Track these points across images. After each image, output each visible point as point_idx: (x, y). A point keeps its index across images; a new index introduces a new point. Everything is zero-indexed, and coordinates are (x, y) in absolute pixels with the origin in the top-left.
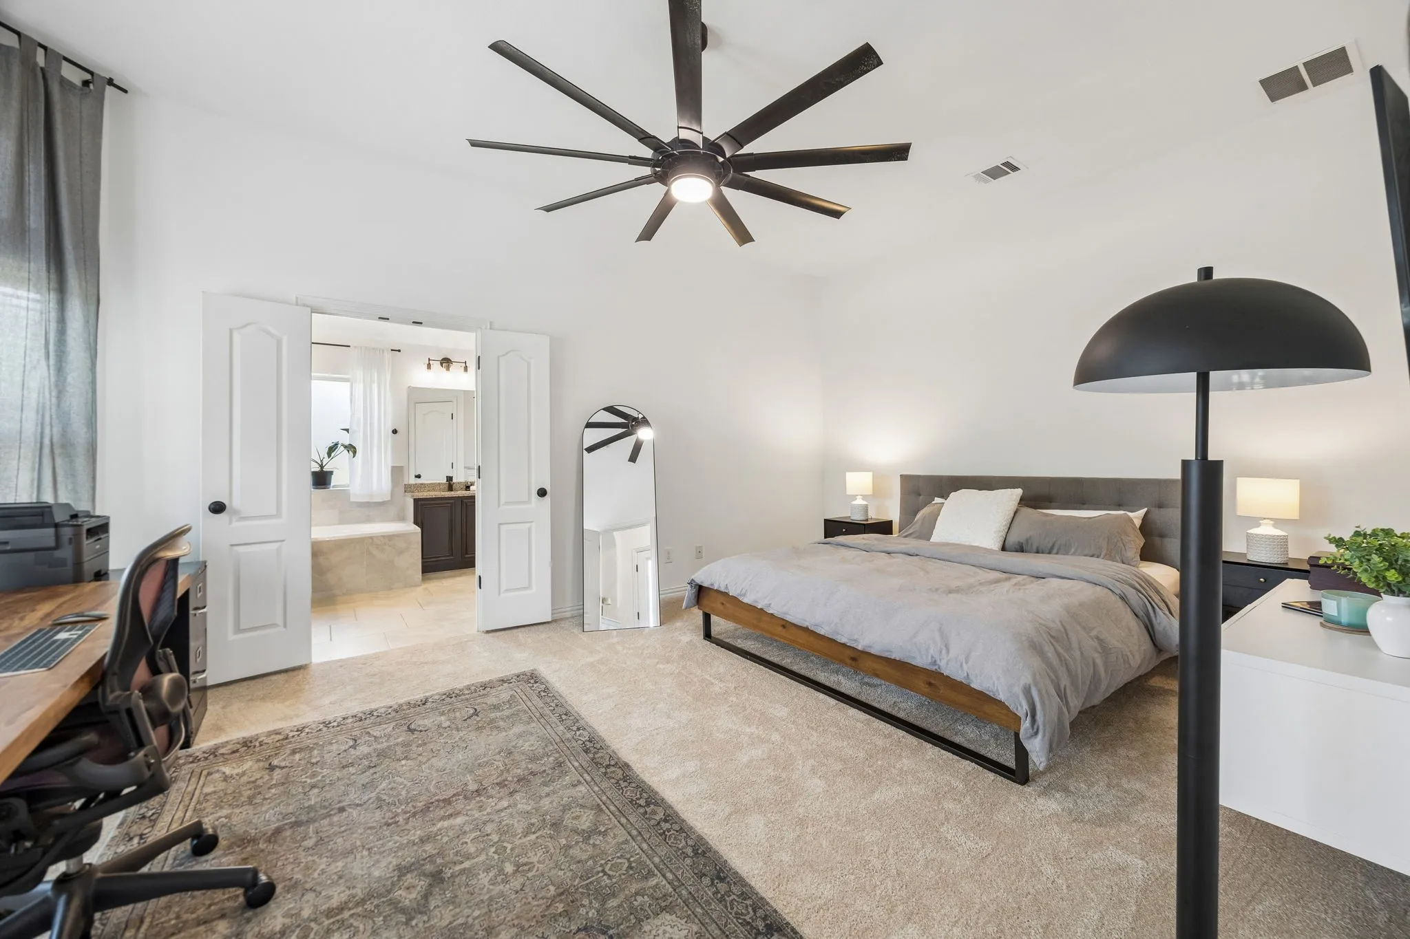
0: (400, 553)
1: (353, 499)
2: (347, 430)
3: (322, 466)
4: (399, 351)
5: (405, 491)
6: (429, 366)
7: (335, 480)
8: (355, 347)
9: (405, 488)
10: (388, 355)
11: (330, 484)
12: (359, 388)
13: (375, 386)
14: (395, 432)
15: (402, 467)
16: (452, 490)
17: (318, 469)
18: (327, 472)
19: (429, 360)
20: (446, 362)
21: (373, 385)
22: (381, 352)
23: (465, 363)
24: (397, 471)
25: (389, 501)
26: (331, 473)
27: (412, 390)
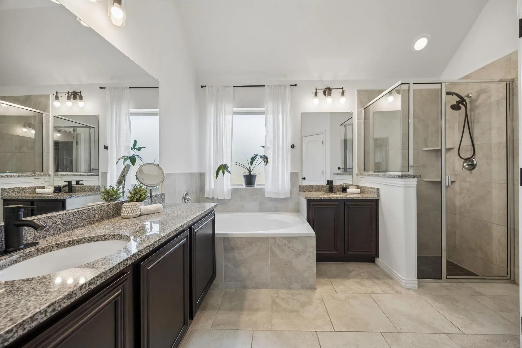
0: (298, 255)
1: (267, 195)
2: (264, 147)
3: (250, 172)
4: (296, 85)
5: (300, 191)
6: (316, 94)
7: (258, 181)
8: (268, 86)
9: (299, 188)
10: (288, 89)
11: (255, 184)
12: (270, 117)
13: (280, 116)
14: (293, 146)
15: (298, 172)
16: (332, 192)
17: (248, 174)
18: (252, 175)
19: (316, 89)
20: (328, 91)
21: (279, 116)
22: (284, 87)
23: (343, 88)
24: (294, 175)
25: (289, 197)
26: (255, 176)
27: (305, 115)
